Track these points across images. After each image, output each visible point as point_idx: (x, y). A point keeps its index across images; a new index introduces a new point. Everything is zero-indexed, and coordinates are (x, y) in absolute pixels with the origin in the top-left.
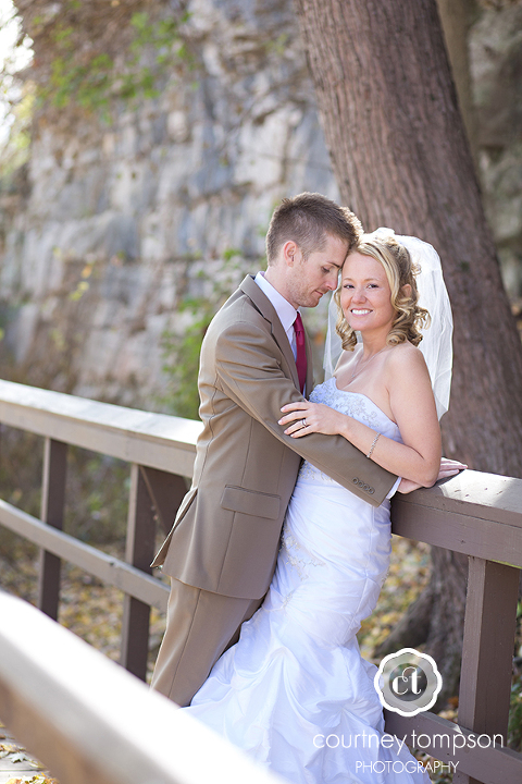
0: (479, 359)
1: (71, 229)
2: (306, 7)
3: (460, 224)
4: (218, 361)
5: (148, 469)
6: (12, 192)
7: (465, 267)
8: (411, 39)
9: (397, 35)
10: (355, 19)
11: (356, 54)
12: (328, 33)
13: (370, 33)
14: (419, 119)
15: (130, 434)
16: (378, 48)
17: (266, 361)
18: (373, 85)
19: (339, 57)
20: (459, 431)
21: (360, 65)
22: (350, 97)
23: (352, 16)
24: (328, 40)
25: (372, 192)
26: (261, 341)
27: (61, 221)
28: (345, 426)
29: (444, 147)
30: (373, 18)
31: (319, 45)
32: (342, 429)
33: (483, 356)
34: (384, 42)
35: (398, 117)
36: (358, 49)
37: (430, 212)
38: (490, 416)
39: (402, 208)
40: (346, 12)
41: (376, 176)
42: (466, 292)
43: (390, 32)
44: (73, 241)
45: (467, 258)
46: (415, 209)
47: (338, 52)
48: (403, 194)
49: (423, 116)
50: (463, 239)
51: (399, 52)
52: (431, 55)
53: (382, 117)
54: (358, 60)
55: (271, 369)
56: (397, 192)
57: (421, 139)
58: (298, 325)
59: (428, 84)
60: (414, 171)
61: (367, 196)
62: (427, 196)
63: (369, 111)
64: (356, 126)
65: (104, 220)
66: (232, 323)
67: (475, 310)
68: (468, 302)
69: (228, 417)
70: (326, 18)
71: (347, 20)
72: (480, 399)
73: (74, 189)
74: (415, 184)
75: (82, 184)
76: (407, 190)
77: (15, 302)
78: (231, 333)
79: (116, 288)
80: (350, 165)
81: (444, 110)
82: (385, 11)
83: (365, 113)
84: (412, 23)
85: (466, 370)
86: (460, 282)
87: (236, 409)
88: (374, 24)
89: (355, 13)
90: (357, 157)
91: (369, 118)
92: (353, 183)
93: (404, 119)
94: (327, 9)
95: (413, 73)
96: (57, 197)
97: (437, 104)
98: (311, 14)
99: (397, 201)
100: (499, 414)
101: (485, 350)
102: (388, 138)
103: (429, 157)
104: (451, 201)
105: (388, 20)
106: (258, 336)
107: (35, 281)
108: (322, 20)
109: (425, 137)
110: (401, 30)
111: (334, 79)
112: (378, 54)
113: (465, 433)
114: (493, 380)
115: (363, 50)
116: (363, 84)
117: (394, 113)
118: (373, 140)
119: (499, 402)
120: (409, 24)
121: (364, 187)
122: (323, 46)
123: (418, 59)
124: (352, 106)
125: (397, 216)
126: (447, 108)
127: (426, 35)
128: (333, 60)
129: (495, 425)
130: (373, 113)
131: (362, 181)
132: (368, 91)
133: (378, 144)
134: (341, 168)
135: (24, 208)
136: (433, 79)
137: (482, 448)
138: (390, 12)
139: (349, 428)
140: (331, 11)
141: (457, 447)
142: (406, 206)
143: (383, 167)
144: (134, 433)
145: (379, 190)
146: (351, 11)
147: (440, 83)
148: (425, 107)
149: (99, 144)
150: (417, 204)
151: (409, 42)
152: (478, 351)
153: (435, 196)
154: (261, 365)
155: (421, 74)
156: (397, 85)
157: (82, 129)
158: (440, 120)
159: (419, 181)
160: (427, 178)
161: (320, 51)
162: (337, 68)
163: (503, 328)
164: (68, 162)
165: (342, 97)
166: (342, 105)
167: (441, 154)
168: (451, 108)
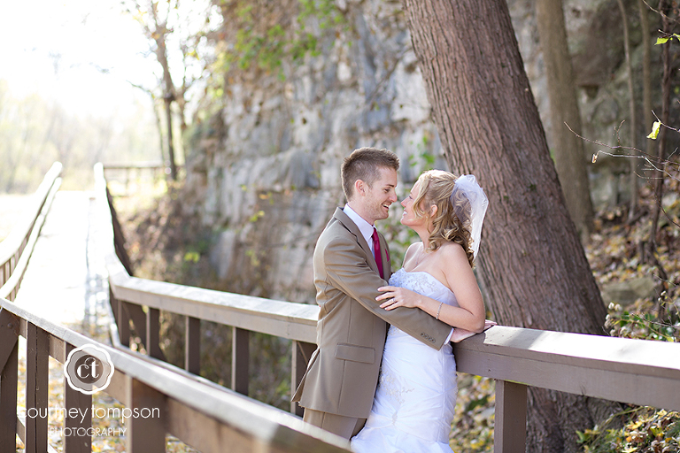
0: (546, 255)
1: (261, 164)
2: (408, 5)
3: (528, 157)
4: (327, 265)
5: (302, 343)
6: (211, 135)
7: (533, 188)
8: (484, 24)
9: (474, 22)
10: (443, 12)
11: (445, 36)
12: (425, 23)
13: (455, 21)
14: (494, 81)
15: (290, 319)
16: (461, 33)
17: (358, 261)
18: (458, 58)
19: (433, 39)
20: (535, 309)
21: (449, 45)
22: (443, 68)
23: (441, 10)
24: (424, 28)
25: (462, 136)
26: (353, 248)
27: (253, 157)
28: (420, 302)
29: (514, 101)
30: (456, 10)
31: (419, 32)
32: (419, 304)
33: (550, 252)
34: (464, 27)
35: (478, 81)
36: (447, 33)
37: (505, 149)
38: (556, 296)
39: (484, 147)
40: (437, 6)
41: (464, 124)
42: (535, 206)
43: (469, 19)
44: (262, 174)
45: (534, 182)
46: (493, 148)
47: (432, 35)
48: (485, 138)
49: (496, 79)
50: (531, 167)
51: (476, 33)
52: (500, 35)
53: (466, 82)
54: (447, 41)
55: (362, 265)
56: (480, 136)
57: (496, 97)
58: (375, 236)
59: (499, 56)
60: (492, 119)
61: (458, 140)
62: (502, 138)
63: (457, 78)
64: (448, 88)
65: (287, 156)
66: (332, 239)
67: (542, 219)
68: (536, 213)
69: (336, 300)
70: (422, 12)
71: (437, 12)
72: (548, 284)
73: (263, 130)
74: (492, 129)
75: (269, 125)
76: (487, 134)
77: (217, 228)
78: (333, 245)
79: (300, 213)
80: (445, 117)
81: (512, 74)
82: (465, 5)
83: (455, 80)
84: (486, 13)
85: (537, 264)
86: (530, 199)
87: (341, 295)
88: (457, 14)
89: (443, 7)
90: (450, 111)
91: (457, 82)
92: (448, 130)
93: (483, 82)
94: (423, 5)
95: (488, 48)
96: (249, 137)
97: (506, 69)
98: (412, 9)
99: (480, 142)
100: (563, 295)
101: (551, 248)
102: (472, 96)
103: (503, 109)
104: (520, 140)
105: (468, 11)
106: (349, 245)
107: (232, 210)
108: (420, 13)
109: (499, 95)
110: (477, 18)
111: (430, 56)
112: (461, 36)
113: (539, 310)
114: (558, 270)
115: (450, 33)
116: (451, 58)
117: (475, 78)
118: (460, 98)
119: (563, 286)
120: (483, 13)
121: (456, 133)
122: (421, 32)
123: (491, 38)
124: (444, 75)
125: (481, 153)
126: (514, 72)
127: (496, 20)
128: (429, 41)
129: (561, 304)
130: (460, 79)
131: (455, 129)
132: (456, 63)
133: (464, 101)
134: (440, 119)
135: (222, 148)
136: (503, 51)
137: (552, 320)
138: (469, 6)
139: (422, 302)
140: (426, 7)
141: (533, 320)
142: (487, 145)
143: (469, 118)
144: (292, 318)
145: (467, 135)
146: (440, 6)
147: (508, 54)
148: (498, 73)
149: (281, 92)
150: (495, 143)
151: (484, 26)
152: (545, 249)
153: (508, 137)
154: (356, 264)
155: (494, 49)
156: (476, 57)
157: (266, 80)
158: (510, 81)
159: (496, 127)
160: (502, 125)
161: (420, 36)
162: (432, 47)
163: (564, 231)
164: (256, 109)
165: (437, 68)
166: (438, 74)
167: (512, 106)
168: (518, 72)
